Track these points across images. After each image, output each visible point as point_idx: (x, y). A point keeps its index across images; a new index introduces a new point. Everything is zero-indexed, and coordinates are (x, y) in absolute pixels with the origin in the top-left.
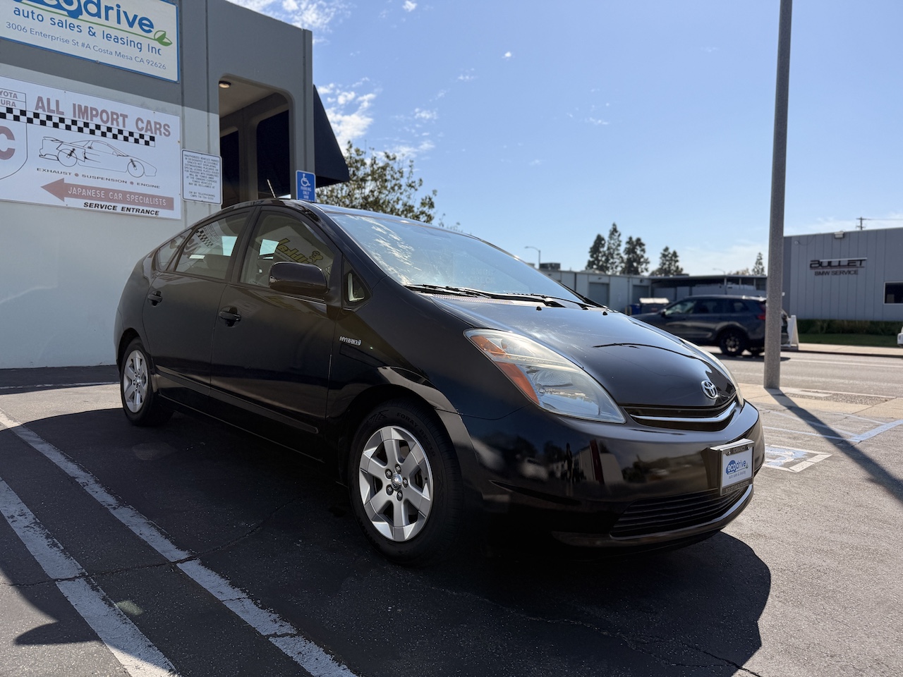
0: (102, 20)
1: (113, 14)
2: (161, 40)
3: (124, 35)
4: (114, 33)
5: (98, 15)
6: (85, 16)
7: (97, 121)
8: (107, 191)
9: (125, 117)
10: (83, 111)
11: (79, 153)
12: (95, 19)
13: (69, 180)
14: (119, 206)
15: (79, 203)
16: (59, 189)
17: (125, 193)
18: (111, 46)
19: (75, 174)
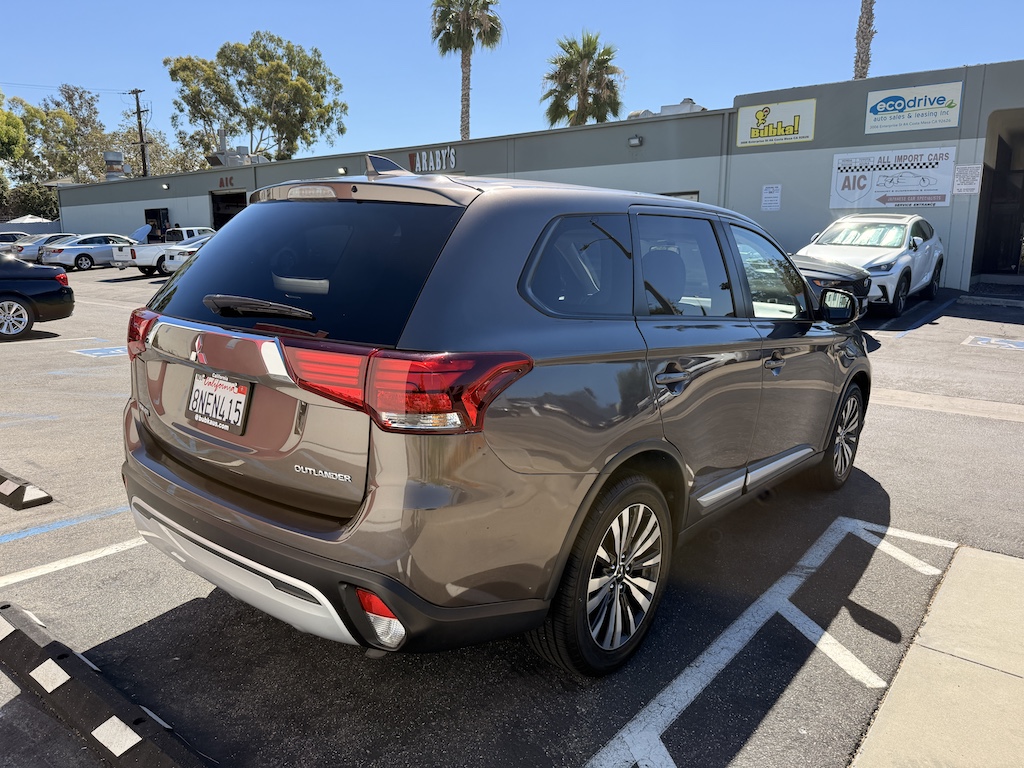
0: (916, 108)
1: (922, 102)
2: (949, 106)
3: (927, 111)
4: (920, 112)
5: (914, 106)
6: (907, 109)
7: (906, 162)
8: (907, 197)
9: (922, 155)
10: (899, 158)
11: (895, 180)
12: (913, 109)
13: (888, 194)
14: (913, 204)
15: (892, 205)
16: (884, 199)
17: (916, 196)
18: (920, 119)
19: (893, 191)
